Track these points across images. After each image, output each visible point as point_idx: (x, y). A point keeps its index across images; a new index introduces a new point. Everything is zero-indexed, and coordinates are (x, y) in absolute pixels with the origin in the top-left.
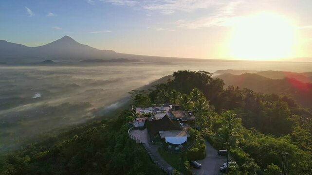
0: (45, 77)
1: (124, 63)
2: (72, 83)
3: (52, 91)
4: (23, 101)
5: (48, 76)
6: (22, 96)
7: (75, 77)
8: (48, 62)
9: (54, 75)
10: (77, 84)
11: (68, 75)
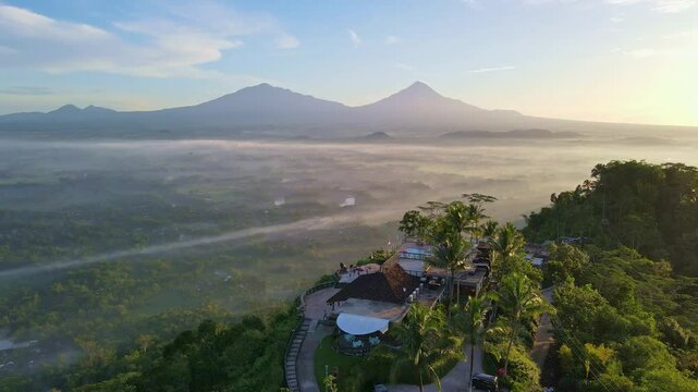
0: (369, 165)
1: (539, 141)
2: (415, 181)
3: (375, 195)
4: (323, 211)
5: (374, 165)
6: (322, 201)
7: (425, 168)
8: (379, 136)
9: (384, 164)
10: (425, 183)
11: (410, 164)
